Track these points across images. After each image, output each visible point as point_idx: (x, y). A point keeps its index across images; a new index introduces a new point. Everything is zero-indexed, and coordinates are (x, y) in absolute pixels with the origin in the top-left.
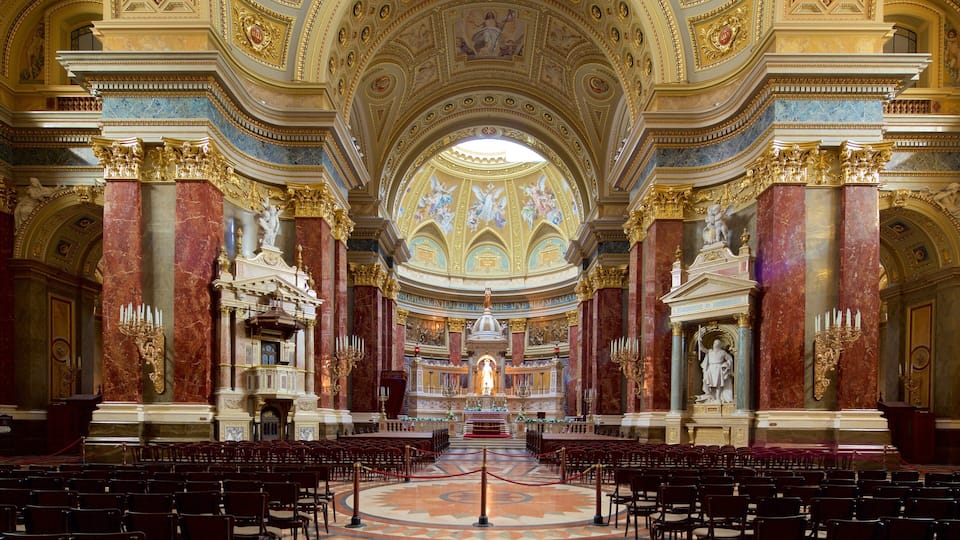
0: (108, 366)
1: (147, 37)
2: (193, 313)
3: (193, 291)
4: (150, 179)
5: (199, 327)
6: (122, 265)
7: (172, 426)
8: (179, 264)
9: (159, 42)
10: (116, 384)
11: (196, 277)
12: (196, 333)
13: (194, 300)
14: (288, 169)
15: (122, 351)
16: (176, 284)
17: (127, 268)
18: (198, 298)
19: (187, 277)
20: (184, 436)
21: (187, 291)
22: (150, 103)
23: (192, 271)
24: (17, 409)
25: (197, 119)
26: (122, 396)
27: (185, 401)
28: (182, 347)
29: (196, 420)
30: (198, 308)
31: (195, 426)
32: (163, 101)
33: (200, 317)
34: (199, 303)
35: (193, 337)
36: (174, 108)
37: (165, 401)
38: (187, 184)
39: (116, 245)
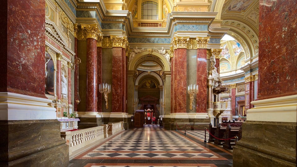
0: (178, 102)
1: (190, 7)
2: (203, 87)
3: (203, 81)
4: (189, 48)
5: (204, 91)
6: (182, 73)
7: (199, 119)
8: (199, 73)
9: (194, 9)
10: (180, 107)
11: (204, 76)
12: (204, 92)
13: (203, 83)
14: (210, 45)
15: (182, 98)
16: (198, 78)
17: (184, 74)
18: (204, 82)
19: (201, 76)
20: (202, 122)
21: (201, 80)
22: (191, 26)
23: (202, 75)
24: (128, 114)
25: (205, 31)
26: (182, 111)
27: (200, 112)
28: (199, 97)
29: (205, 118)
30: (204, 85)
31: (206, 119)
32: (195, 26)
33: (205, 88)
34: (204, 84)
35: (203, 94)
36: (198, 28)
37: (192, 112)
38: (201, 50)
39: (180, 67)
